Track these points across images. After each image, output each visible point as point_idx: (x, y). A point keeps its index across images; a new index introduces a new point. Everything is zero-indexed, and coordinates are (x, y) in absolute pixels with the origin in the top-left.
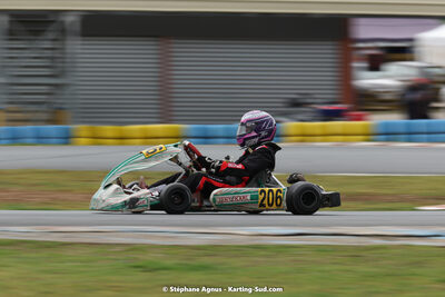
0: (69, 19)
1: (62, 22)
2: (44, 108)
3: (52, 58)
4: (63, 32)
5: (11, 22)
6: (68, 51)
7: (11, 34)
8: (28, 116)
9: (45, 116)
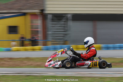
0: (69, 16)
1: (67, 17)
2: (62, 40)
3: (64, 27)
4: (67, 19)
5: (52, 17)
6: (68, 25)
7: (53, 20)
8: (57, 43)
9: (62, 43)
